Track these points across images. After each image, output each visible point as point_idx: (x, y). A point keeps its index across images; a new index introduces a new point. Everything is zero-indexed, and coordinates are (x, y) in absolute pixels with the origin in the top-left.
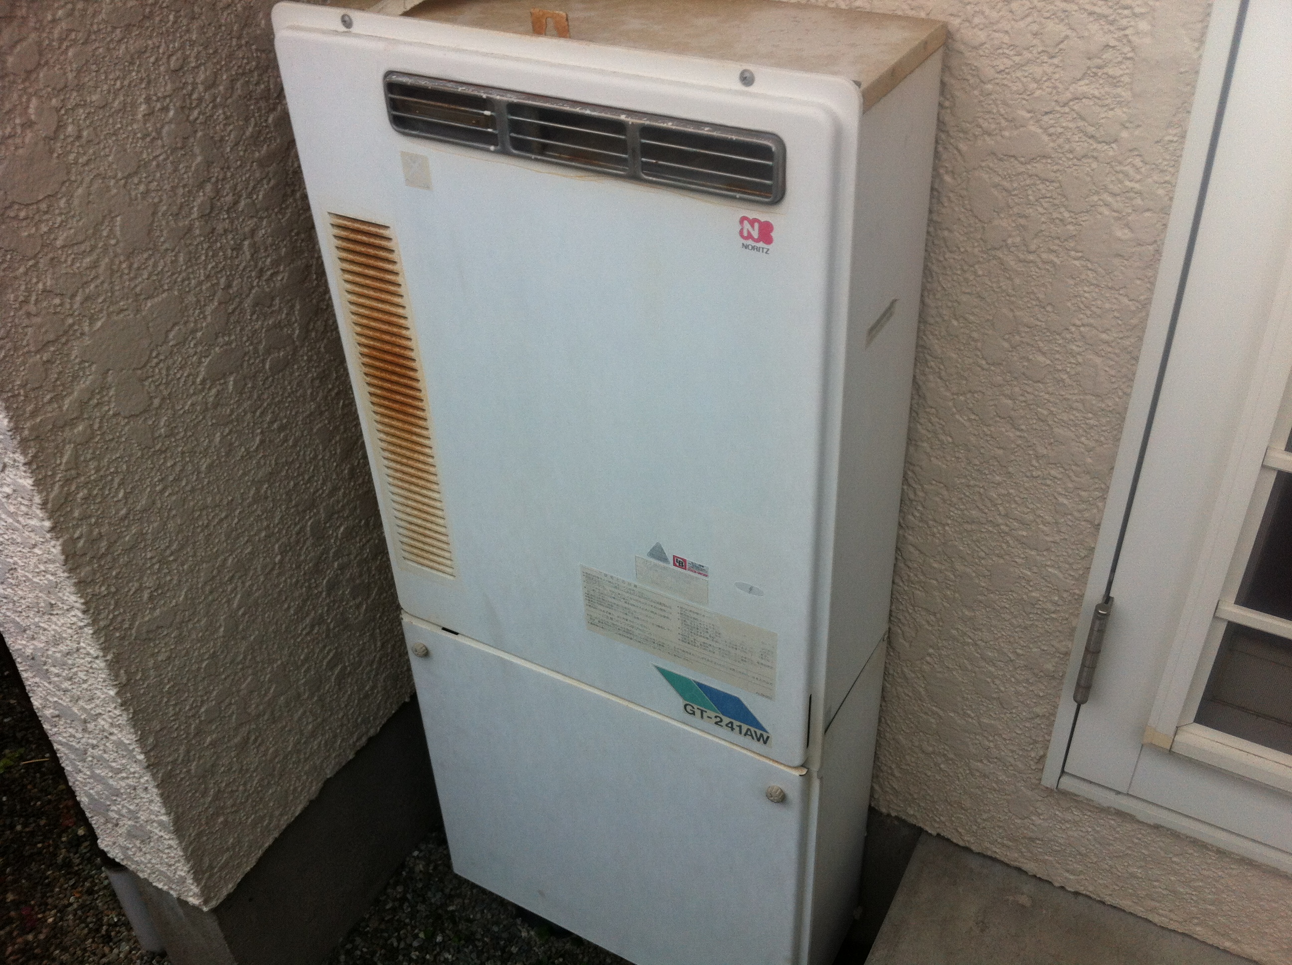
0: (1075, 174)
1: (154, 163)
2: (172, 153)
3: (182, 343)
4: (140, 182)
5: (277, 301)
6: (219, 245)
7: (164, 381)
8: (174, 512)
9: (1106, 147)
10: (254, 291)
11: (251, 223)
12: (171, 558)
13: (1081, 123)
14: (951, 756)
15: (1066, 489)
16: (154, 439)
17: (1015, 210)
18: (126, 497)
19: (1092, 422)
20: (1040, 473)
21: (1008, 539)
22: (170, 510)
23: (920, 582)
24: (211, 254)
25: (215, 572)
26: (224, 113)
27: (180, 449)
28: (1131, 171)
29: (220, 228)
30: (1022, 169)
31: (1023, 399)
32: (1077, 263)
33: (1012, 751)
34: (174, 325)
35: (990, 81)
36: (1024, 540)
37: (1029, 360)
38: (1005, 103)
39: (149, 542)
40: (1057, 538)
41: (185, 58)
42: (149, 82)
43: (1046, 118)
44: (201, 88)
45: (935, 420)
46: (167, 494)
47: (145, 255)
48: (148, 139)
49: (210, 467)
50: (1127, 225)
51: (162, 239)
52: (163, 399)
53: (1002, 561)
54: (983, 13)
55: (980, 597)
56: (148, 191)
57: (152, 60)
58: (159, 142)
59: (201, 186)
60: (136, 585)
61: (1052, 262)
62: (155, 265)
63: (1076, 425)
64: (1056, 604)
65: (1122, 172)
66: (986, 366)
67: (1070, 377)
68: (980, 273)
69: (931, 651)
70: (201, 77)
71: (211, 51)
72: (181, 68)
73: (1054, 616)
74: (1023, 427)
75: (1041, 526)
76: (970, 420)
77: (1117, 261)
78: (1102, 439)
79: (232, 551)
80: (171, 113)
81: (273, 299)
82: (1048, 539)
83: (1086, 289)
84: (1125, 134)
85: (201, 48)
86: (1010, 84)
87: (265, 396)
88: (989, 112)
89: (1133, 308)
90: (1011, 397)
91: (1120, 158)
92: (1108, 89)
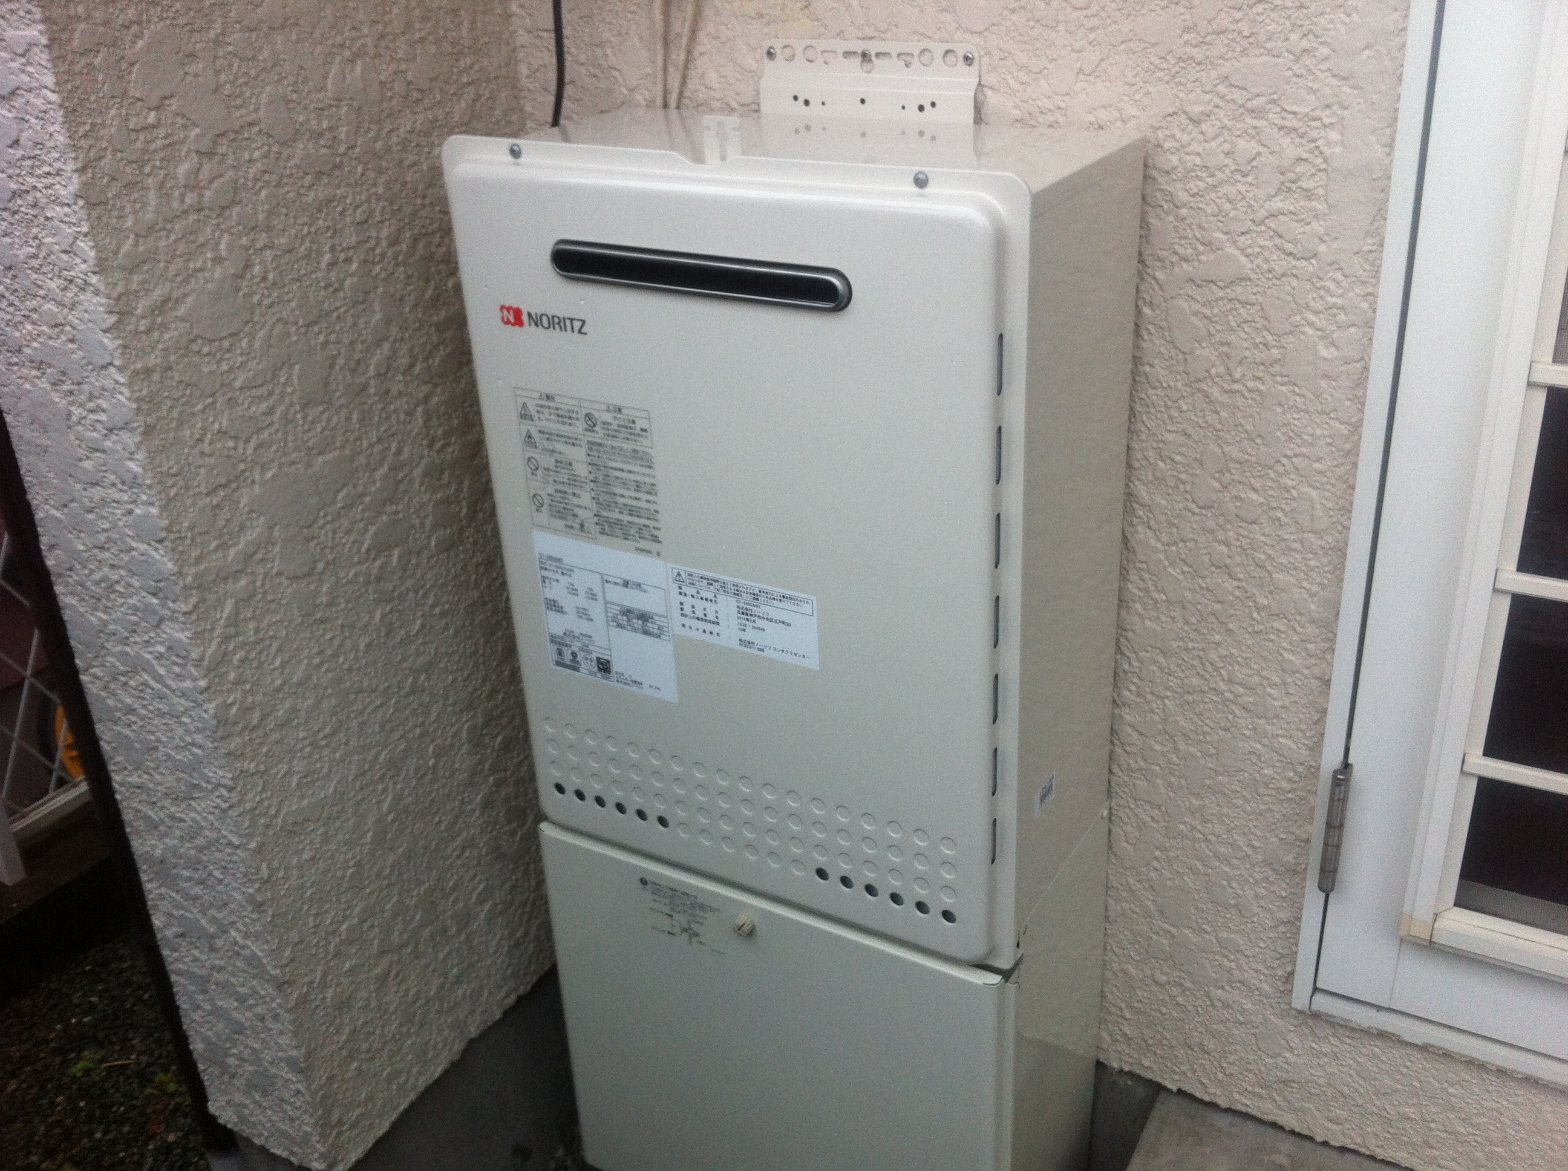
0: (1275, 294)
1: (335, 314)
2: (353, 307)
3: (349, 506)
4: (320, 332)
5: (446, 474)
6: (392, 407)
7: (330, 544)
8: (330, 691)
9: (1305, 263)
10: (424, 461)
11: (426, 389)
12: (323, 743)
13: (1278, 241)
14: (1188, 985)
15: (1291, 643)
16: (316, 606)
17: (1218, 338)
18: (283, 665)
19: (1312, 563)
20: (1261, 627)
21: (1234, 707)
22: (326, 688)
23: (1140, 770)
24: (384, 415)
25: (366, 767)
26: (405, 272)
27: (340, 622)
28: (1331, 285)
29: (394, 390)
30: (1221, 294)
31: (1238, 543)
32: (1284, 388)
33: (1257, 971)
34: (344, 485)
35: (1184, 205)
36: (1252, 707)
37: (1241, 499)
38: (1200, 227)
39: (302, 721)
40: (1287, 703)
41: (371, 212)
42: (335, 232)
43: (1243, 238)
44: (384, 243)
45: (1146, 576)
46: (323, 669)
47: (321, 408)
48: (331, 290)
49: (369, 646)
50: (1333, 344)
51: (338, 394)
52: (327, 563)
53: (1229, 735)
54: (1173, 136)
55: (1208, 782)
56: (326, 343)
57: (339, 209)
58: (341, 294)
59: (379, 343)
60: (285, 767)
61: (1258, 390)
62: (329, 420)
63: (1296, 569)
64: (1290, 780)
65: (1323, 288)
66: (1197, 511)
67: (1286, 515)
68: (1185, 408)
69: (1158, 853)
70: (385, 233)
71: (395, 208)
72: (366, 221)
73: (1290, 796)
74: (1241, 576)
75: (1268, 690)
76: (1183, 573)
77: (1323, 384)
78: (1326, 581)
79: (385, 746)
80: (354, 266)
81: (442, 472)
82: (1277, 704)
83: (1295, 416)
84: (1322, 248)
85: (386, 204)
86: (1204, 207)
87: (429, 576)
88: (1185, 238)
89: (1346, 432)
90: (1227, 544)
91: (1320, 274)
92: (1303, 204)
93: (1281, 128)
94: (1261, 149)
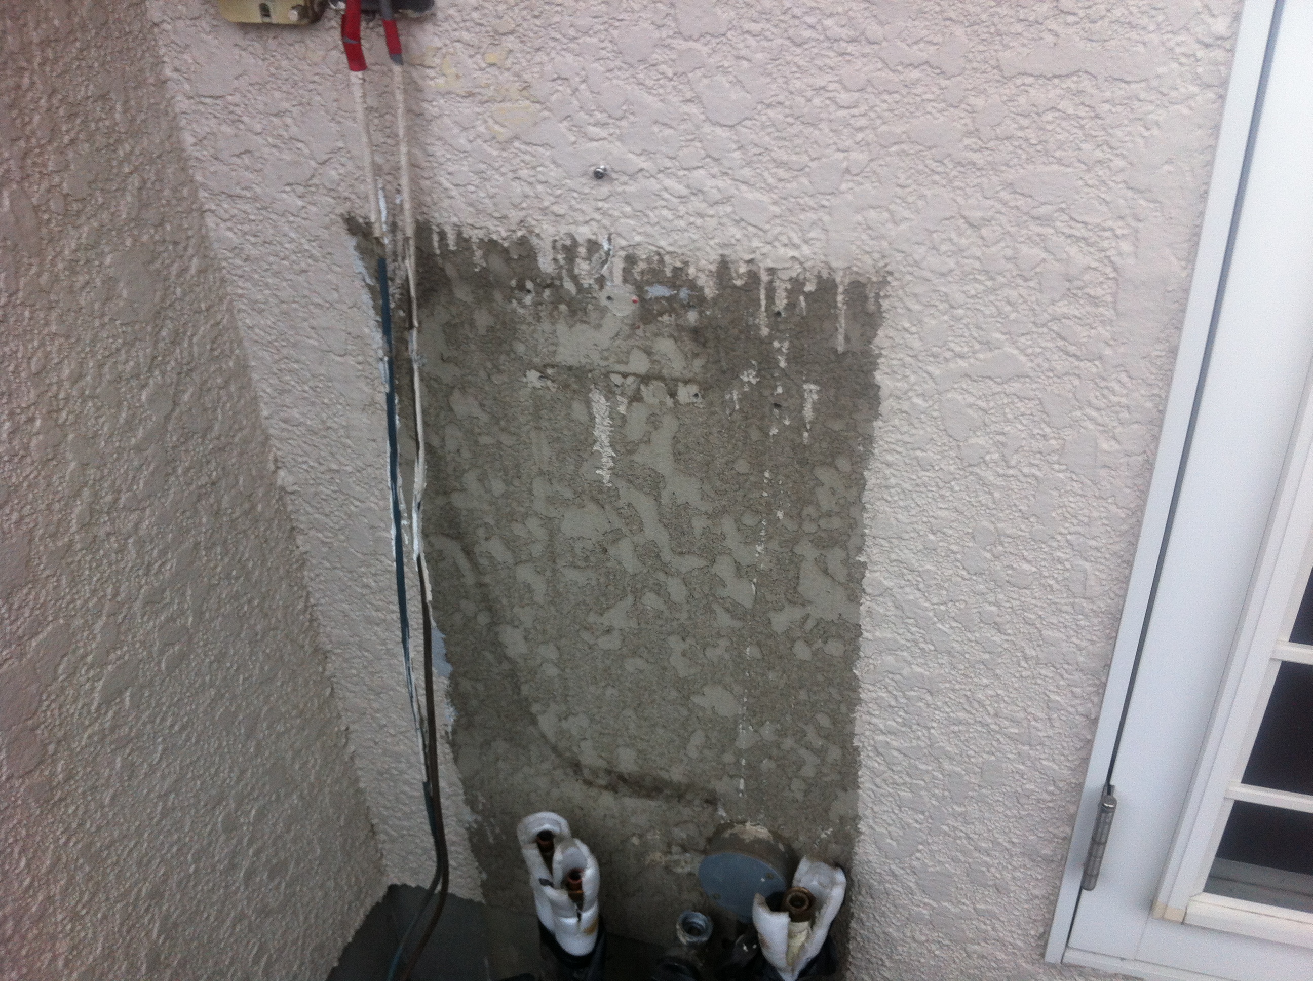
0: (1056, 391)
1: (25, 484)
2: (43, 468)
3: (71, 675)
4: (12, 510)
5: (168, 593)
6: (102, 552)
7: (57, 722)
8: (81, 861)
9: (1089, 364)
10: (143, 591)
11: (134, 517)
12: (84, 912)
13: (1061, 343)
14: (947, 942)
15: (1058, 687)
16: (52, 789)
17: (993, 428)
18: (28, 865)
19: (1082, 623)
20: (1029, 673)
21: (998, 736)
22: (77, 860)
23: (905, 784)
24: (94, 565)
25: (130, 908)
26: (95, 405)
27: (80, 791)
28: (1117, 387)
29: (102, 533)
30: (998, 389)
31: (1008, 605)
32: (1061, 475)
33: (1011, 932)
34: (63, 657)
35: (960, 306)
36: (1016, 737)
37: (1013, 568)
38: (979, 328)
39: (58, 904)
40: (1050, 733)
41: (47, 355)
43: (1023, 339)
44: (67, 385)
45: (914, 629)
46: (71, 844)
47: (25, 591)
48: (16, 460)
49: (114, 798)
50: (1114, 438)
51: (42, 567)
52: (59, 742)
53: (993, 758)
54: (950, 240)
55: (970, 793)
56: (21, 518)
58: (29, 460)
59: (77, 494)
60: (49, 955)
61: (1034, 475)
62: (36, 598)
63: (1066, 627)
64: (1052, 793)
65: (1107, 388)
66: (967, 576)
67: (1057, 582)
68: (957, 489)
69: (920, 847)
70: (66, 372)
71: (73, 340)
72: (44, 367)
73: (1050, 805)
74: (1010, 631)
75: (1033, 723)
76: (952, 628)
77: (1103, 473)
78: (1094, 638)
79: (145, 880)
80: (38, 423)
81: (164, 591)
82: (1041, 734)
83: (1071, 499)
84: (1108, 352)
86: (983, 308)
87: (163, 700)
88: (962, 336)
89: (1123, 516)
90: (997, 604)
91: (1105, 375)
92: (1088, 308)
93: (1070, 236)
94: (1044, 255)
